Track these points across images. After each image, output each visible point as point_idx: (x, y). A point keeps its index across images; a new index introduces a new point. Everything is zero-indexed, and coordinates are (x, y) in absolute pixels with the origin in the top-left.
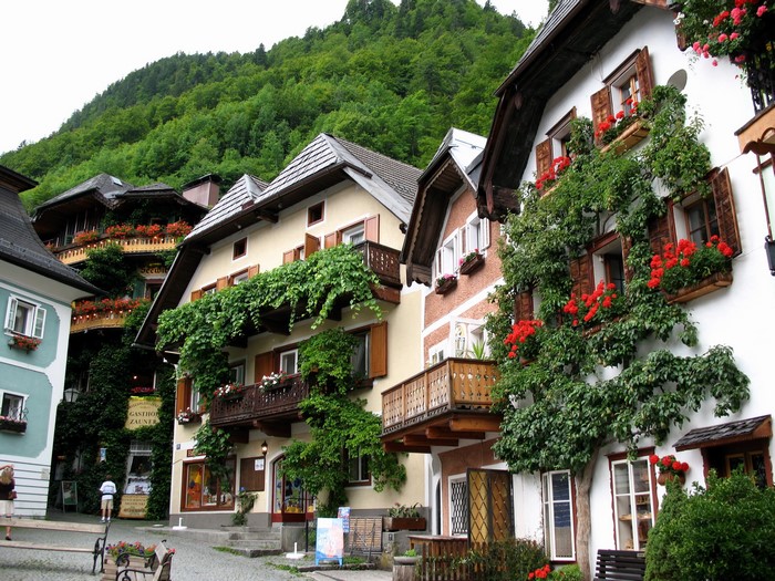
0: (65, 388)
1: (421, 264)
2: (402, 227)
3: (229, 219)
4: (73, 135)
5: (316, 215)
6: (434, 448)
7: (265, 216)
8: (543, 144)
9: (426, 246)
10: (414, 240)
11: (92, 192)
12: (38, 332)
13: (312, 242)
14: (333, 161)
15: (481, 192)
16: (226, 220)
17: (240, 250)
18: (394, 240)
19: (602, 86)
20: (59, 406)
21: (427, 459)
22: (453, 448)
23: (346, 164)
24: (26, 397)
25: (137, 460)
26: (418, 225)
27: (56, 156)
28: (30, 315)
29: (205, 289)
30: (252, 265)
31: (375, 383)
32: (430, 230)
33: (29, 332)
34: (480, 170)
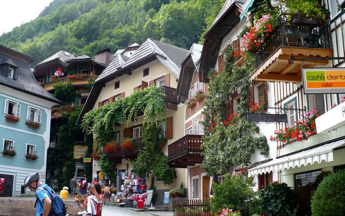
0: (50, 142)
1: (184, 96)
2: (177, 80)
3: (113, 74)
4: (45, 19)
5: (146, 73)
6: (188, 166)
7: (126, 73)
8: (220, 56)
9: (185, 89)
10: (181, 86)
11: (57, 60)
12: (39, 120)
13: (145, 85)
14: (151, 52)
15: (200, 73)
16: (111, 74)
17: (117, 86)
18: (174, 85)
19: (237, 38)
20: (48, 149)
21: (186, 170)
22: (193, 166)
23: (156, 54)
24: (35, 146)
25: (79, 170)
26: (182, 81)
27: (37, 29)
28: (35, 113)
29: (104, 101)
30: (122, 92)
31: (168, 141)
32: (187, 82)
33: (35, 120)
34: (199, 65)
